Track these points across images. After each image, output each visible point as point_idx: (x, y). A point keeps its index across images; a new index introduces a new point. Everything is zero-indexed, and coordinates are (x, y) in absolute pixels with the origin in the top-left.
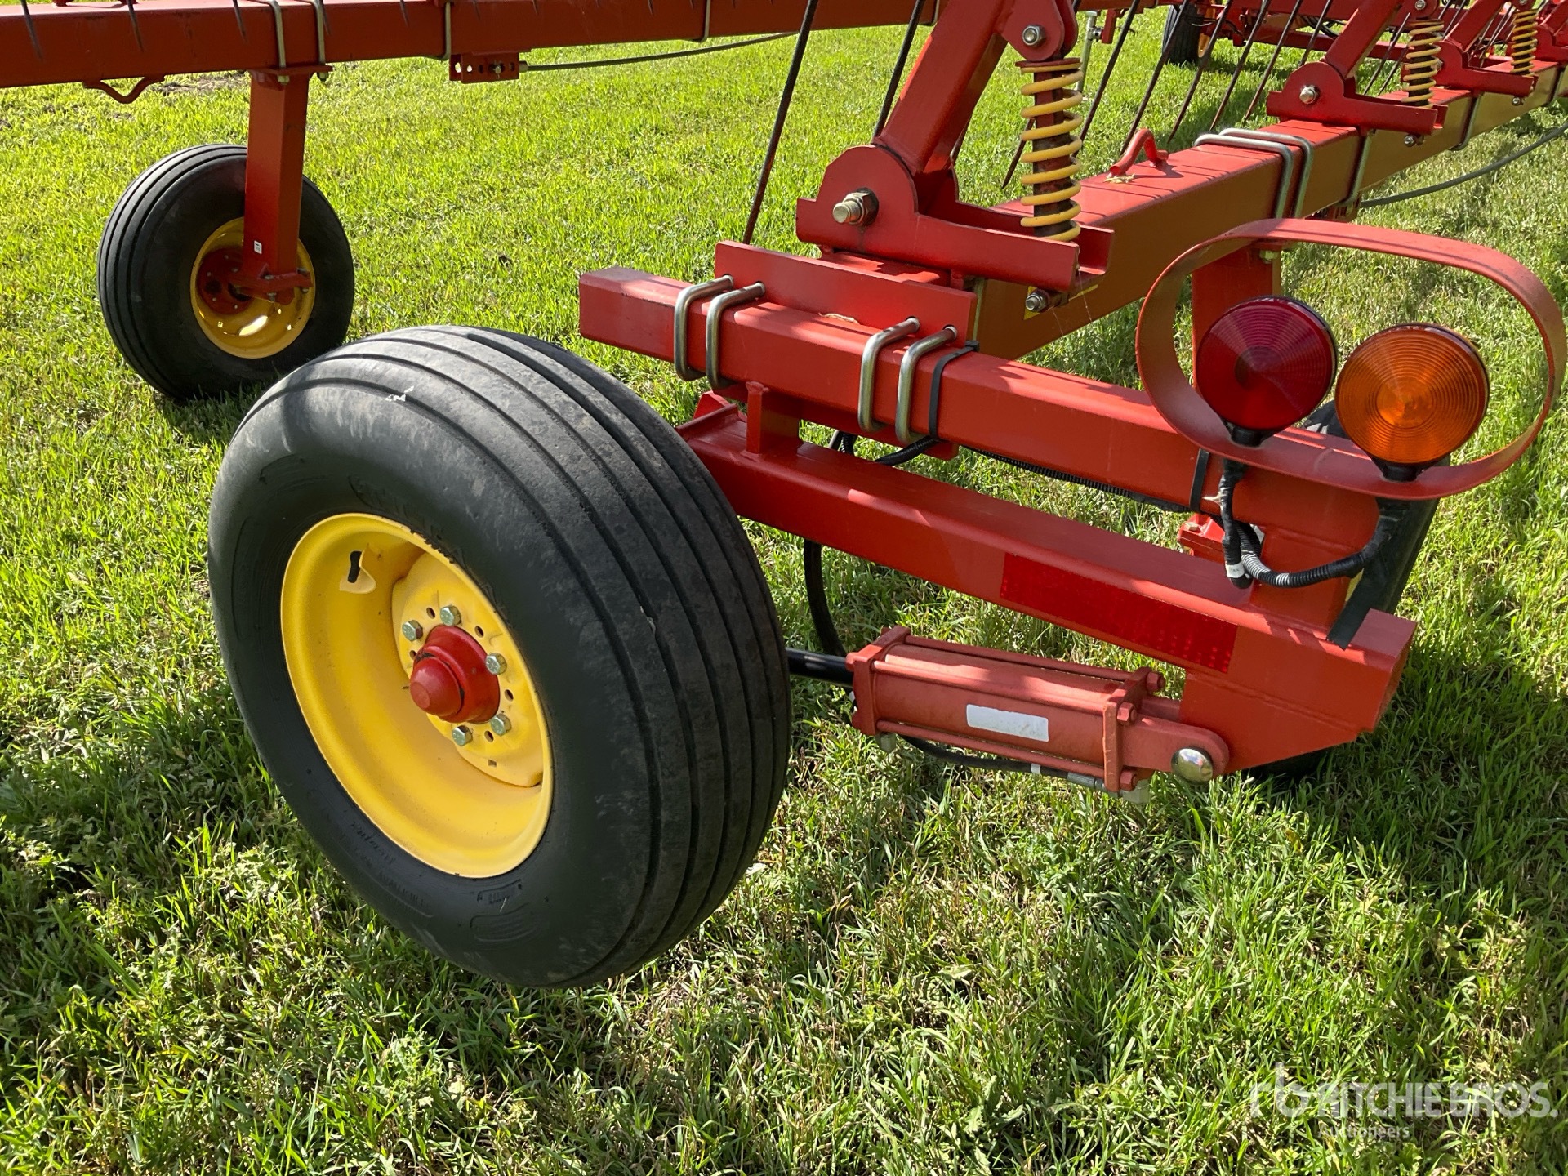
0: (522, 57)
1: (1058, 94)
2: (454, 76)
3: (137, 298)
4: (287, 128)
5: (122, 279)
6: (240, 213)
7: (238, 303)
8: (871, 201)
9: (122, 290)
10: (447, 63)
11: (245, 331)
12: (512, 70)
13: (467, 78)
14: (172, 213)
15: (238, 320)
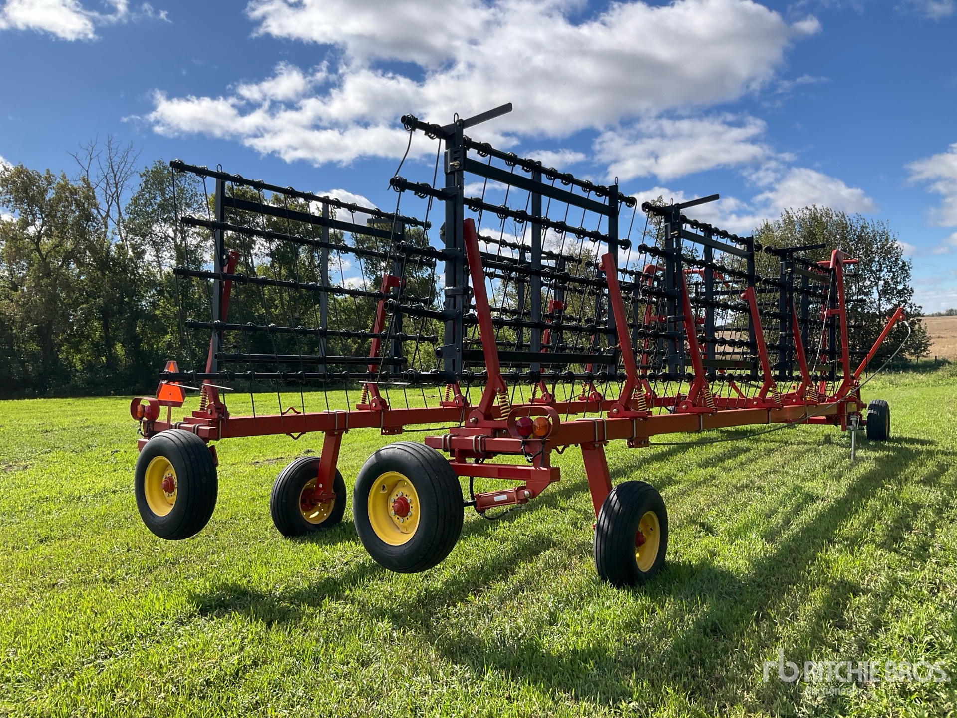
0: (404, 427)
1: (505, 398)
2: (382, 434)
3: (284, 501)
4: (335, 448)
5: (280, 496)
6: (316, 476)
7: (310, 507)
8: (477, 419)
9: (280, 499)
10: (380, 429)
11: (311, 516)
12: (400, 431)
13: (386, 434)
14: (298, 475)
15: (310, 513)
